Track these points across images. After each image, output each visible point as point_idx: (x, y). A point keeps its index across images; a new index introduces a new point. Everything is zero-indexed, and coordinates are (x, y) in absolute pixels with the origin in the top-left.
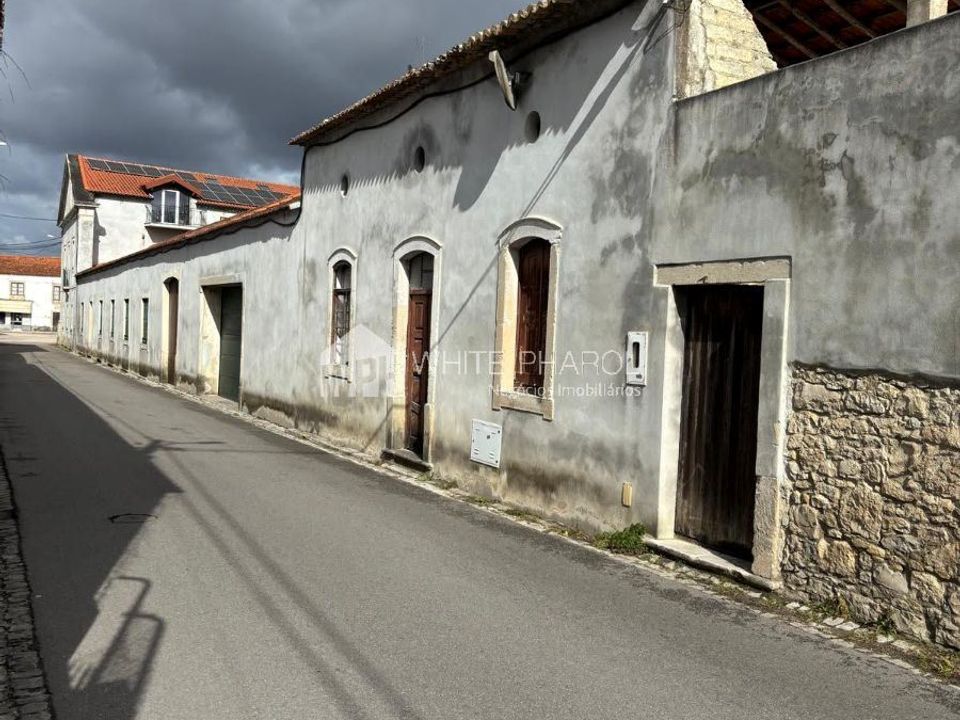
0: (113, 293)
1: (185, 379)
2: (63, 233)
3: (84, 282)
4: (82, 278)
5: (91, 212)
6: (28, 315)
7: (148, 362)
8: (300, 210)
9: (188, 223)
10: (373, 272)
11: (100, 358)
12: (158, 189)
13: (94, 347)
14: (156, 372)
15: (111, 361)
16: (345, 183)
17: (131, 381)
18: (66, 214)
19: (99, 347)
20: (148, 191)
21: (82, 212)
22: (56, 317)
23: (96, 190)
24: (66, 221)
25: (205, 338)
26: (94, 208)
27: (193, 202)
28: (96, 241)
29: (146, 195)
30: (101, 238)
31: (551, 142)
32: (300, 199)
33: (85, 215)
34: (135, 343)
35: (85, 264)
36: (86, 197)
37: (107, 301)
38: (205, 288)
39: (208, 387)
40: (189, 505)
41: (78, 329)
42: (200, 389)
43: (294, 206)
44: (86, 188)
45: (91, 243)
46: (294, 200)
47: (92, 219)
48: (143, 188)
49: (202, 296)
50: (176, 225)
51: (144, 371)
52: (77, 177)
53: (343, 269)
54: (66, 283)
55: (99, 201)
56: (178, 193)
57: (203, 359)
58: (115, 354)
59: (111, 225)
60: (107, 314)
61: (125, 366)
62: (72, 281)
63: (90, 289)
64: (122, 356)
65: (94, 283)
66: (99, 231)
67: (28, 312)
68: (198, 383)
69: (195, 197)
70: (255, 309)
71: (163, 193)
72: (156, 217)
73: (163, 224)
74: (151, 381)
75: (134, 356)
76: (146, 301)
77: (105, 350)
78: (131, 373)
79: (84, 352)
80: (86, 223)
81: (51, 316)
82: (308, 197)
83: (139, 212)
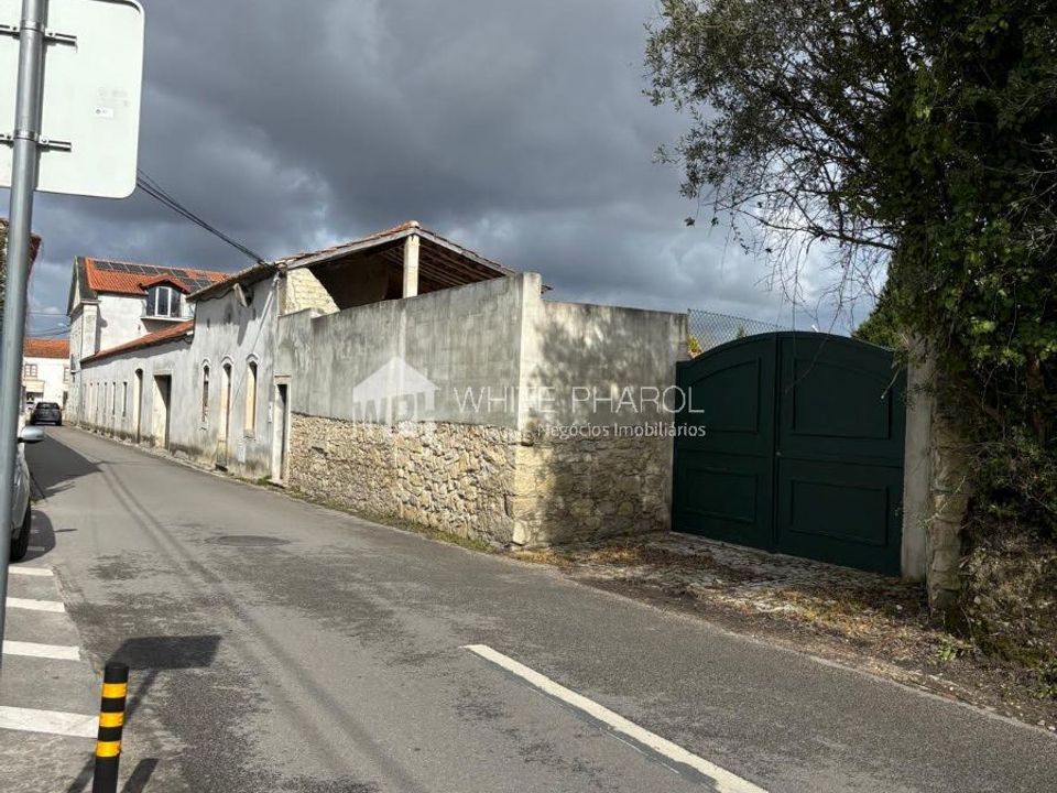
0: (106, 378)
1: (145, 438)
2: (72, 322)
3: (87, 367)
4: (86, 363)
5: (95, 308)
6: (40, 395)
7: (126, 429)
8: (193, 336)
9: (178, 316)
10: (216, 373)
11: (96, 429)
12: (153, 286)
13: (92, 422)
14: (130, 436)
15: (103, 430)
16: (208, 323)
17: (115, 443)
18: (75, 307)
19: (96, 420)
20: (144, 289)
21: (86, 307)
22: (66, 396)
23: (99, 288)
24: (74, 313)
25: (155, 410)
26: (97, 305)
27: (183, 297)
28: (98, 332)
29: (143, 291)
30: (102, 329)
31: (258, 321)
32: (193, 328)
33: (89, 310)
34: (118, 416)
35: (89, 352)
36: (90, 295)
37: (102, 383)
38: (156, 377)
39: (158, 443)
40: (106, 479)
41: (81, 407)
42: (153, 445)
43: (189, 333)
44: (91, 286)
45: (93, 334)
46: (189, 330)
47: (95, 314)
48: (140, 286)
49: (155, 382)
50: (168, 317)
51: (123, 436)
52: (84, 276)
53: (206, 370)
54: (73, 366)
55: (101, 298)
56: (170, 290)
57: (155, 425)
58: (106, 426)
59: (112, 318)
60: (102, 394)
61: (112, 433)
62: (78, 366)
63: (91, 373)
64: (110, 426)
65: (93, 369)
66: (101, 323)
67: (40, 391)
68: (151, 440)
69: (186, 293)
70: (177, 391)
71: (157, 290)
72: (150, 310)
73: (157, 316)
74: (127, 442)
75: (118, 427)
76: (125, 384)
77: (100, 423)
78: (115, 438)
79: (86, 426)
80: (89, 317)
81: (62, 395)
82: (197, 327)
83: (137, 307)
